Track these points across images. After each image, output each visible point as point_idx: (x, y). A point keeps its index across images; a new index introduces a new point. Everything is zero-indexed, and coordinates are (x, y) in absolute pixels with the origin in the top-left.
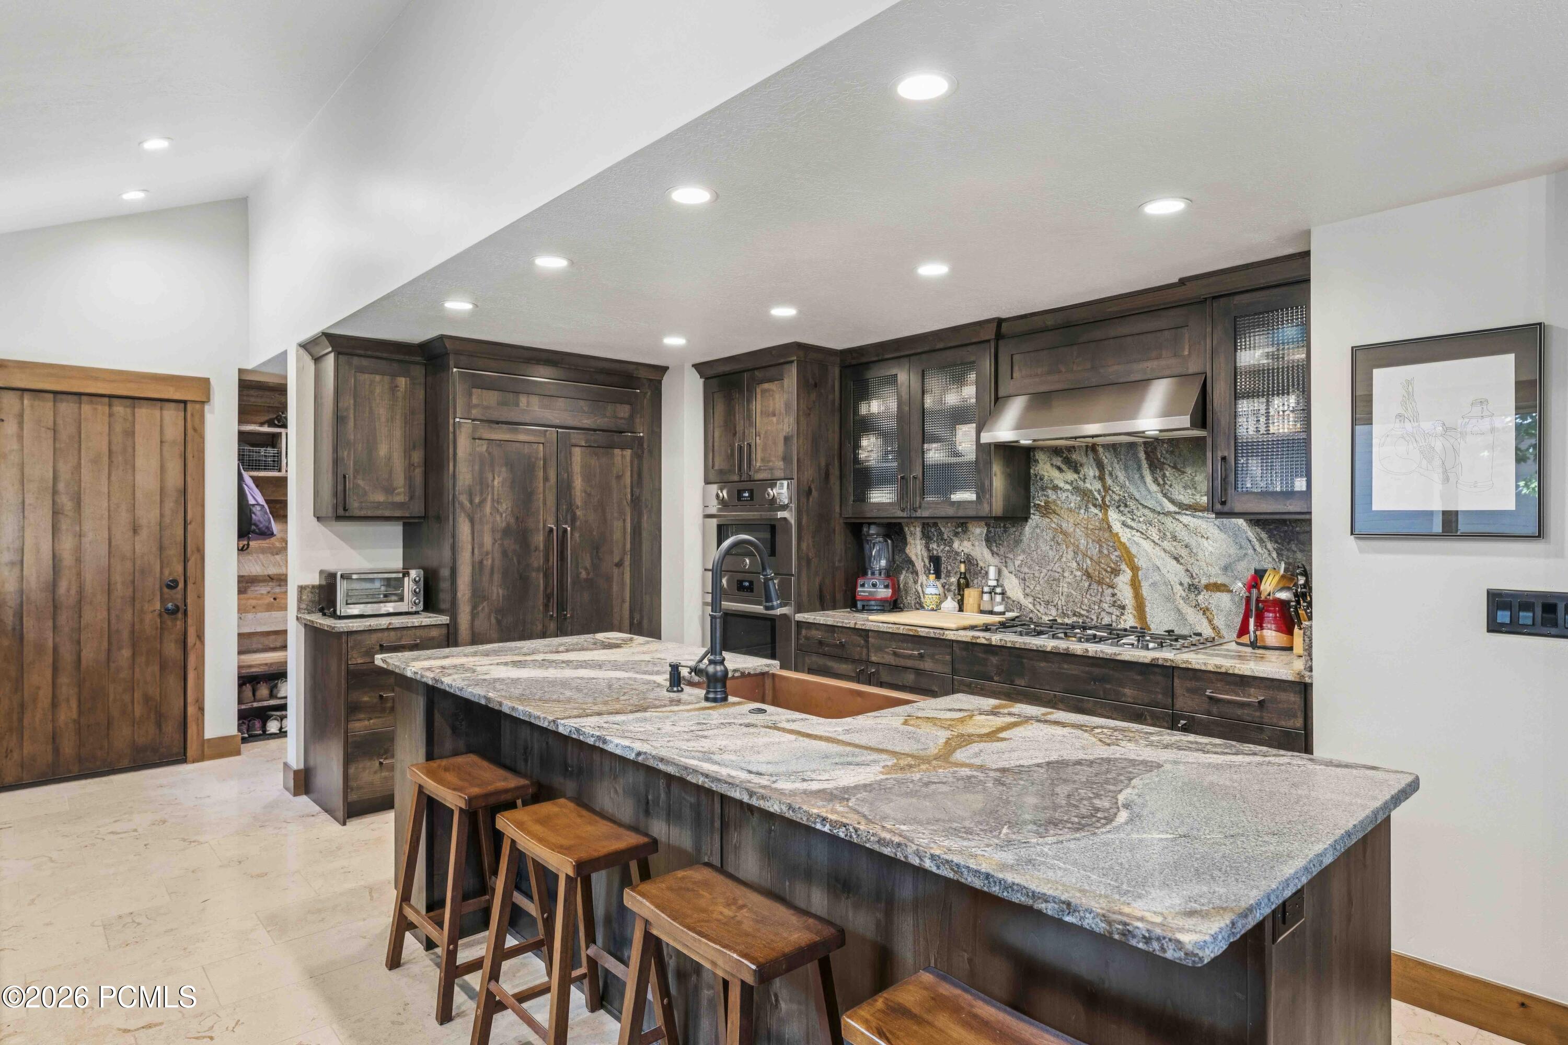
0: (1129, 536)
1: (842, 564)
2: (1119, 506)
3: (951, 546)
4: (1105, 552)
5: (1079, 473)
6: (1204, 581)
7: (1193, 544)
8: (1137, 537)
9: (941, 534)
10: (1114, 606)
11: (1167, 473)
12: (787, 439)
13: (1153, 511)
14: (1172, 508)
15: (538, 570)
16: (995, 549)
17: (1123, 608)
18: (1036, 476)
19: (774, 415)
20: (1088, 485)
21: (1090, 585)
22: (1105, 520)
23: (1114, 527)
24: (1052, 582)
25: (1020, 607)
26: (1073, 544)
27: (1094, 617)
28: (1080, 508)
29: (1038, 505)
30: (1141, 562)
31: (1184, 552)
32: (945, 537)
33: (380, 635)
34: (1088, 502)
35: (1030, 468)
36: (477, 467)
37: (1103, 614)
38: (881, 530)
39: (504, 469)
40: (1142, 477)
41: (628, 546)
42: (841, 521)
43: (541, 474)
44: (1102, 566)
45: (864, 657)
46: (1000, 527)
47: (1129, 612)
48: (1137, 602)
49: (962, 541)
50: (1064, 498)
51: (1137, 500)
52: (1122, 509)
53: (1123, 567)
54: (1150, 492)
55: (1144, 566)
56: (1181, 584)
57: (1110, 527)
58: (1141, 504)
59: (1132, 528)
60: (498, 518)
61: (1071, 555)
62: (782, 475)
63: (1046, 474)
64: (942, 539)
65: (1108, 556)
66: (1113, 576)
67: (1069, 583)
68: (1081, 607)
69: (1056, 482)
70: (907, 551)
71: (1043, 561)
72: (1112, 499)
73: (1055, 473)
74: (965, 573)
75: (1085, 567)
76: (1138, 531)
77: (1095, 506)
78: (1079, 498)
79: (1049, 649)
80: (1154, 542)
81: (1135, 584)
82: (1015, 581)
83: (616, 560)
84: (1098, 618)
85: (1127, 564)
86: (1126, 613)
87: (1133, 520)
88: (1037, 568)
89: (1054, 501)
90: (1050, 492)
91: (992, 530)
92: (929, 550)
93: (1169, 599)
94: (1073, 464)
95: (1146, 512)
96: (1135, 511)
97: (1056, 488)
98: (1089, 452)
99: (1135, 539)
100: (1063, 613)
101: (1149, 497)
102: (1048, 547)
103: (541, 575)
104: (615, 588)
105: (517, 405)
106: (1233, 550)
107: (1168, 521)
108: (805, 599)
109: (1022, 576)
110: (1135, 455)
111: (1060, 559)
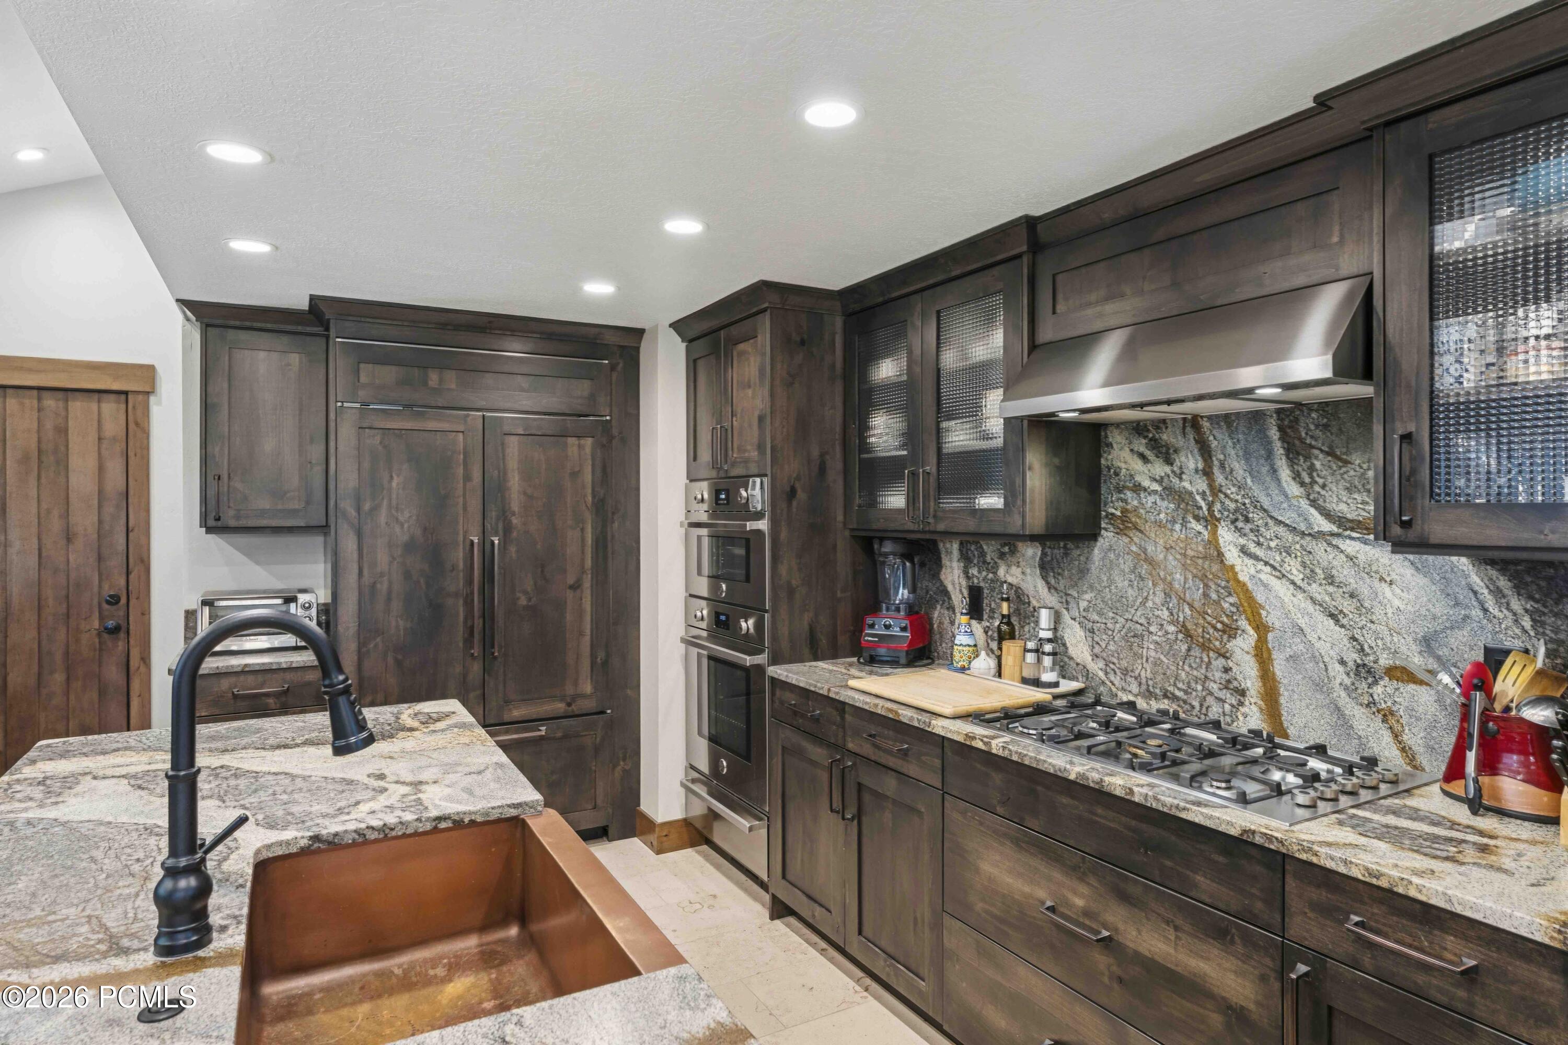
0: (1252, 571)
1: (849, 594)
2: (1236, 520)
3: (995, 573)
4: (1214, 596)
5: (1172, 464)
6: (1385, 661)
7: (1365, 591)
8: (1266, 575)
9: (983, 554)
10: (1227, 688)
11: (1318, 464)
12: (761, 419)
13: (1293, 530)
14: (1327, 526)
15: (456, 595)
16: (1053, 581)
17: (1242, 693)
18: (1109, 468)
19: (749, 387)
20: (1186, 484)
21: (1189, 650)
22: (1213, 542)
23: (1228, 555)
24: (1134, 638)
25: (1087, 674)
26: (1164, 580)
27: (1196, 704)
28: (1174, 522)
29: (1113, 514)
30: (1272, 617)
31: (1347, 605)
32: (988, 559)
33: (233, 680)
34: (1186, 511)
35: (1100, 456)
36: (366, 465)
37: (1210, 700)
38: (899, 548)
39: (405, 466)
40: (1274, 471)
41: (588, 563)
42: (847, 533)
43: (460, 471)
44: (1209, 619)
45: (840, 742)
46: (1059, 548)
47: (1253, 701)
48: (1264, 685)
49: (1009, 566)
50: (1150, 504)
51: (1265, 510)
52: (1240, 524)
53: (1243, 623)
54: (1286, 496)
55: (1277, 625)
56: (1342, 662)
57: (1220, 555)
58: (1272, 517)
59: (1256, 558)
60: (397, 529)
61: (1159, 598)
62: (756, 471)
63: (1123, 465)
64: (985, 562)
65: (1217, 603)
66: (1225, 637)
67: (1157, 643)
68: (1175, 685)
69: (1138, 478)
70: (942, 577)
71: (1119, 605)
72: (1224, 508)
73: (1137, 465)
74: (1009, 616)
75: (1181, 619)
76: (1266, 563)
77: (1197, 518)
78: (1172, 506)
79: (1072, 777)
80: (1293, 583)
81: (1262, 655)
82: (1080, 633)
83: (571, 580)
84: (1201, 705)
85: (1247, 619)
86: (1247, 703)
87: (1259, 544)
88: (1111, 615)
89: (1136, 509)
90: (1129, 494)
91: (1048, 551)
92: (968, 578)
93: (1321, 686)
94: (1164, 450)
95: (1281, 530)
96: (1262, 529)
97: (1138, 488)
98: (1188, 429)
99: (1263, 576)
100: (1148, 690)
101: (1285, 505)
102: (1126, 583)
103: (461, 602)
104: (569, 617)
105: (425, 383)
106: (1441, 608)
107: (1319, 548)
108: (785, 645)
109: (1090, 625)
110: (1263, 432)
111: (1143, 603)
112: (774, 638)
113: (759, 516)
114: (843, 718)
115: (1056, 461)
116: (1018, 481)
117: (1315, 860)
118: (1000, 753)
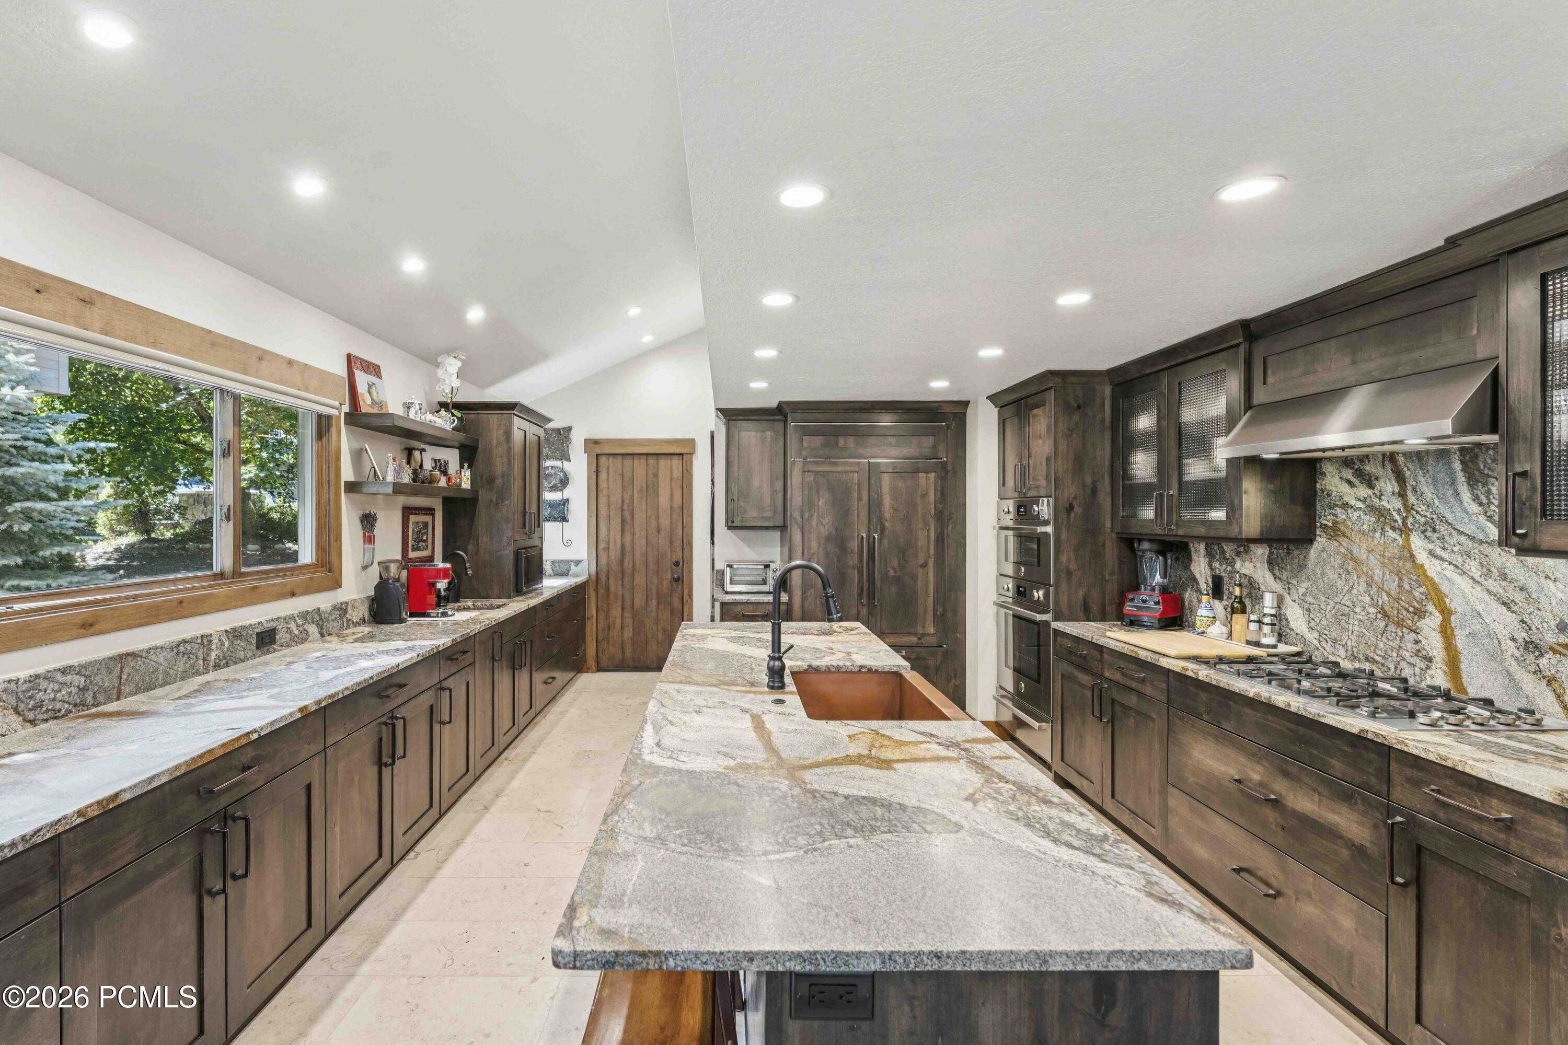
0: (1439, 569)
1: (1115, 577)
2: (1426, 530)
3: (1233, 566)
4: (1407, 587)
5: (1373, 489)
6: (1549, 639)
7: (1532, 586)
8: (1450, 571)
9: (1223, 552)
10: (1417, 655)
11: (1493, 490)
12: (1048, 459)
13: (1473, 539)
15: (853, 568)
16: (1278, 573)
17: (1430, 660)
18: (1323, 491)
19: (1040, 438)
20: (1385, 503)
21: (1386, 626)
22: (1407, 547)
23: (1418, 556)
24: (1342, 616)
25: (1304, 642)
26: (1366, 574)
27: (1392, 668)
28: (1375, 531)
29: (1325, 525)
30: (1454, 604)
31: (1517, 597)
32: (1228, 556)
34: (1385, 523)
35: (1316, 482)
36: (806, 492)
37: (1403, 664)
38: (1155, 547)
39: (826, 493)
40: (1457, 494)
41: (932, 551)
42: (1114, 535)
43: (856, 495)
44: (1403, 604)
45: (1100, 672)
46: (1283, 549)
47: (1438, 666)
48: (1448, 654)
49: (1244, 561)
50: (1355, 518)
51: (1449, 524)
52: (1429, 534)
53: (1430, 607)
54: (1467, 513)
55: (1459, 609)
56: (1513, 639)
57: (1412, 556)
58: (1455, 529)
59: (1442, 559)
60: (822, 528)
61: (1362, 587)
62: (1044, 494)
63: (1333, 489)
64: (1225, 558)
65: (1410, 592)
66: (1416, 618)
67: (1360, 620)
68: (1375, 652)
69: (1346, 499)
70: (1192, 568)
71: (1330, 592)
72: (1416, 521)
73: (1345, 488)
74: (1241, 597)
75: (1380, 603)
76: (1450, 563)
77: (1394, 529)
78: (1373, 519)
79: (1251, 695)
80: (1472, 578)
81: (1446, 632)
82: (1299, 612)
83: (921, 562)
84: (1396, 668)
85: (1435, 605)
86: (1433, 667)
87: (1444, 549)
88: (1323, 598)
89: (1344, 521)
90: (1339, 510)
91: (1275, 551)
92: (1212, 569)
93: (1495, 656)
94: (1367, 478)
95: (1463, 539)
96: (1447, 538)
97: (1345, 506)
98: (1387, 462)
99: (1447, 573)
100: (1353, 655)
101: (1466, 520)
102: (1336, 576)
103: (856, 572)
104: (920, 584)
105: (837, 444)
107: (1494, 553)
108: (1065, 608)
109: (1307, 606)
110: (1448, 464)
111: (1350, 591)
112: (1057, 603)
113: (1046, 523)
114: (1102, 656)
115: (1271, 487)
116: (1237, 501)
117: (1406, 749)
118: (1204, 679)
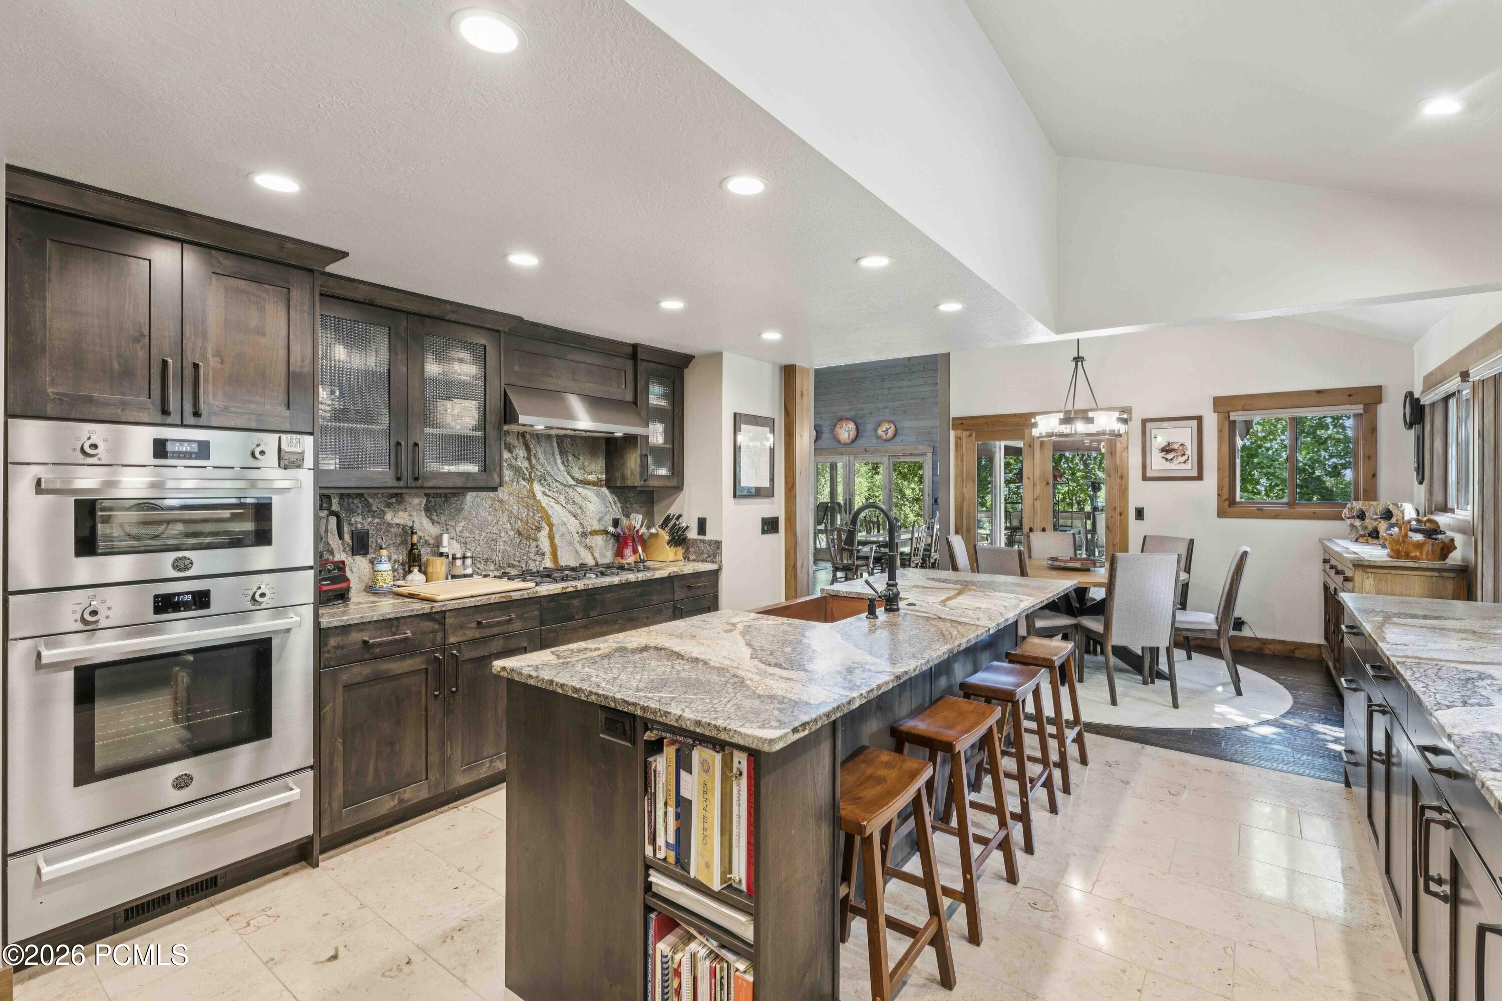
0: (547, 502)
3: (383, 518)
4: (531, 514)
5: (511, 453)
6: (589, 530)
7: (584, 506)
9: (368, 505)
11: (570, 459)
14: (572, 482)
16: (436, 518)
17: (543, 554)
20: (519, 463)
21: (520, 541)
22: (531, 491)
23: (537, 496)
24: (492, 542)
26: (508, 510)
27: (524, 566)
28: (512, 481)
30: (555, 520)
31: (579, 512)
32: (376, 508)
34: (519, 476)
37: (530, 562)
40: (555, 460)
44: (529, 525)
45: (439, 643)
46: (440, 497)
47: (549, 556)
48: (553, 548)
49: (396, 512)
51: (552, 476)
52: (542, 482)
53: (544, 525)
54: (559, 471)
55: (557, 522)
56: (578, 533)
57: (534, 495)
58: (554, 479)
59: (549, 496)
61: (505, 519)
64: (371, 511)
65: (533, 517)
66: (536, 532)
67: (505, 541)
68: (515, 559)
71: (482, 526)
72: (536, 475)
75: (517, 527)
76: (553, 498)
77: (524, 479)
78: (512, 473)
80: (562, 505)
81: (551, 537)
85: (545, 522)
86: (545, 558)
87: (550, 490)
88: (478, 532)
92: (351, 524)
93: (571, 544)
94: (508, 446)
95: (558, 484)
96: (551, 484)
98: (520, 437)
99: (551, 503)
102: (487, 514)
106: (603, 509)
107: (570, 490)
109: (463, 540)
110: (551, 443)
111: (497, 523)
116: (497, 457)
